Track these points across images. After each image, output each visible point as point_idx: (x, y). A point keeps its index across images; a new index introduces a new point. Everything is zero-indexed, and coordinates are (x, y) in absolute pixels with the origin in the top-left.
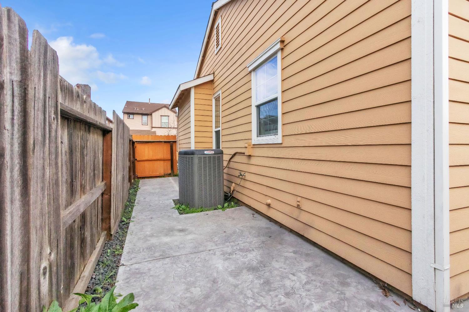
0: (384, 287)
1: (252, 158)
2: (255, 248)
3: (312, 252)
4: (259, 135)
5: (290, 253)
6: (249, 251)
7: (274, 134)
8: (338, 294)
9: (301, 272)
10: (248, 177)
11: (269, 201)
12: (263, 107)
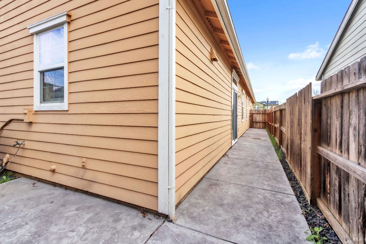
0: (143, 211)
1: (34, 125)
2: (30, 220)
3: (94, 203)
4: (43, 101)
5: (73, 211)
6: (20, 226)
7: (60, 101)
8: (111, 231)
9: (81, 225)
10: (28, 145)
11: (53, 167)
12: (48, 74)
